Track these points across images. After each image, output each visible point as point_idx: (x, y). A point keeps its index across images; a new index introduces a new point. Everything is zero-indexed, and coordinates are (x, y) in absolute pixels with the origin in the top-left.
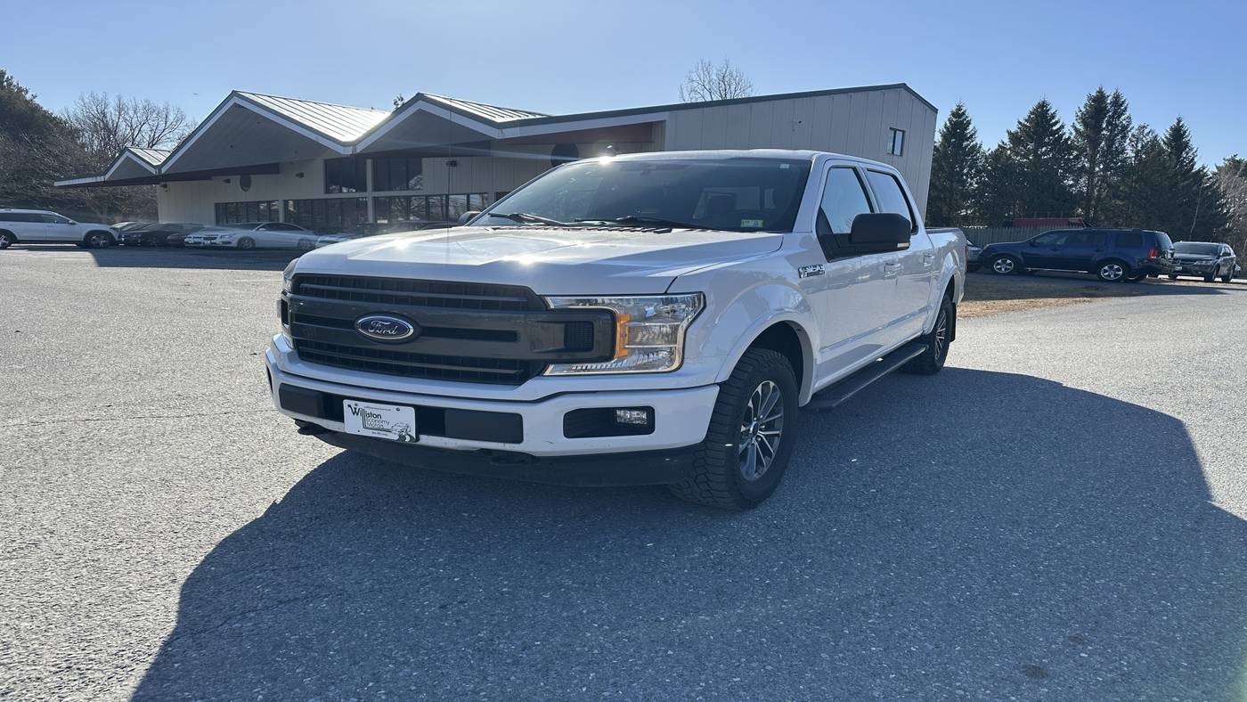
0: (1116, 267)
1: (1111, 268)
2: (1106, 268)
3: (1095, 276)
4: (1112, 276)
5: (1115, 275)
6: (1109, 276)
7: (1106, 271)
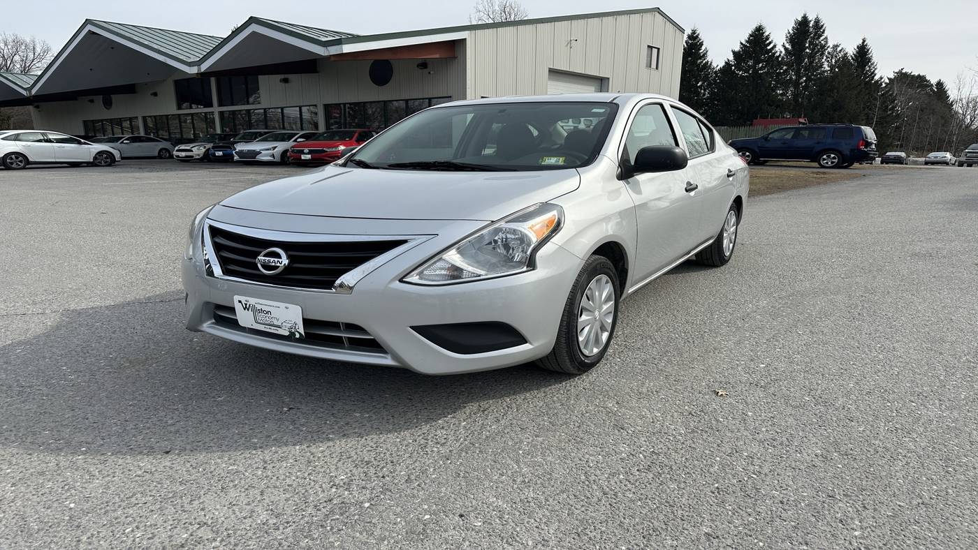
0: (832, 156)
1: (829, 157)
2: (825, 157)
3: (816, 164)
4: (830, 163)
5: (832, 163)
6: (827, 163)
7: (824, 159)
